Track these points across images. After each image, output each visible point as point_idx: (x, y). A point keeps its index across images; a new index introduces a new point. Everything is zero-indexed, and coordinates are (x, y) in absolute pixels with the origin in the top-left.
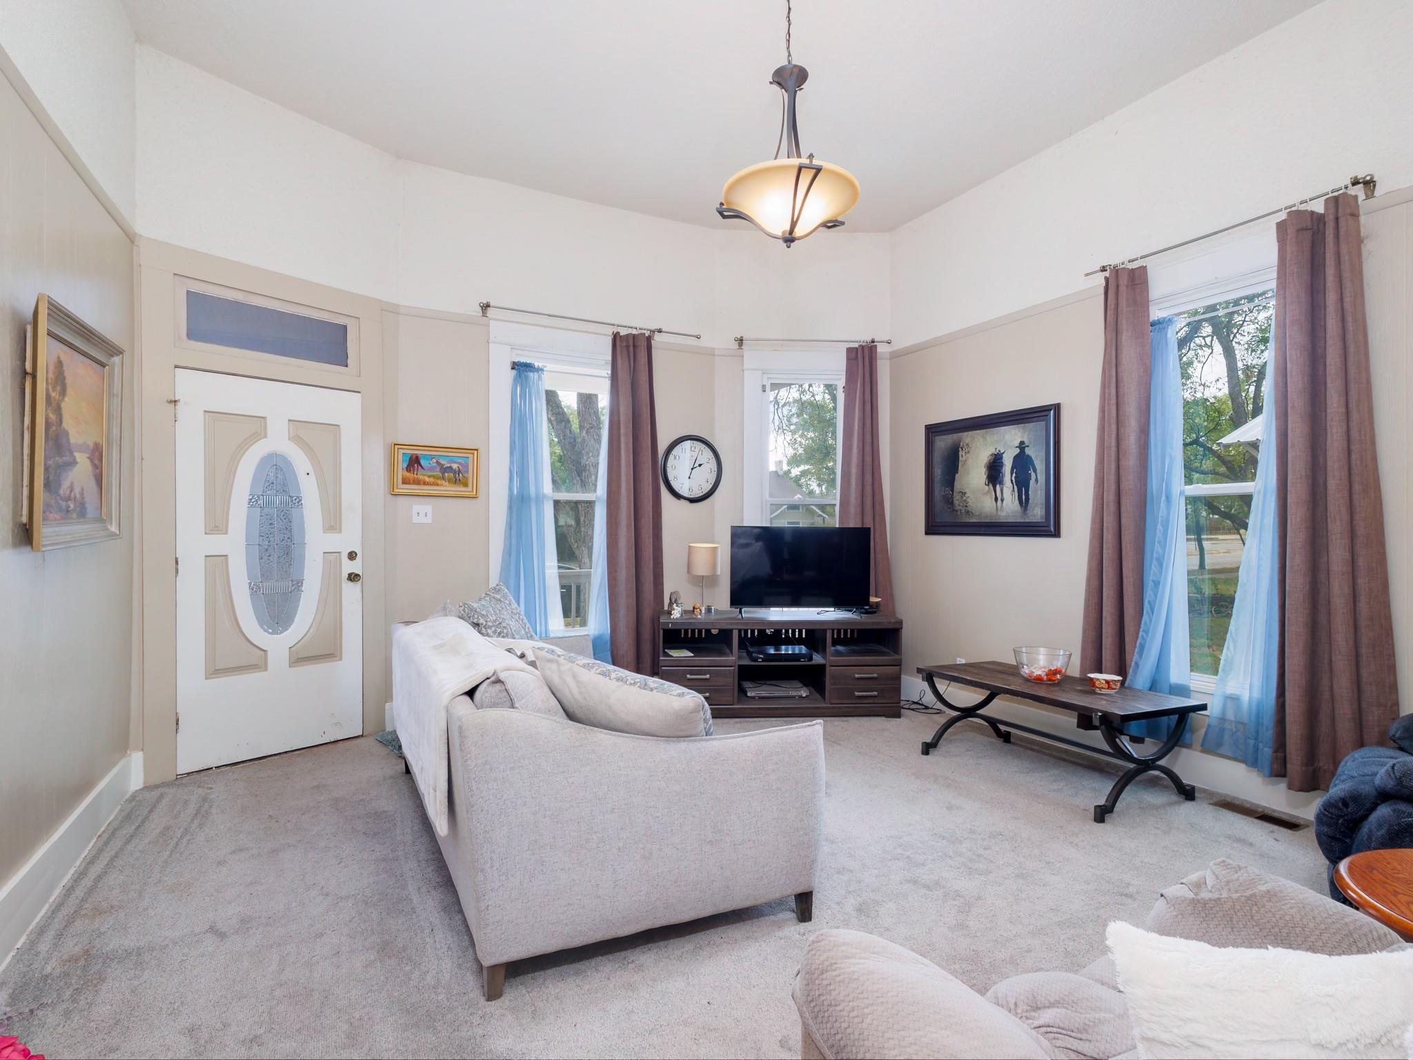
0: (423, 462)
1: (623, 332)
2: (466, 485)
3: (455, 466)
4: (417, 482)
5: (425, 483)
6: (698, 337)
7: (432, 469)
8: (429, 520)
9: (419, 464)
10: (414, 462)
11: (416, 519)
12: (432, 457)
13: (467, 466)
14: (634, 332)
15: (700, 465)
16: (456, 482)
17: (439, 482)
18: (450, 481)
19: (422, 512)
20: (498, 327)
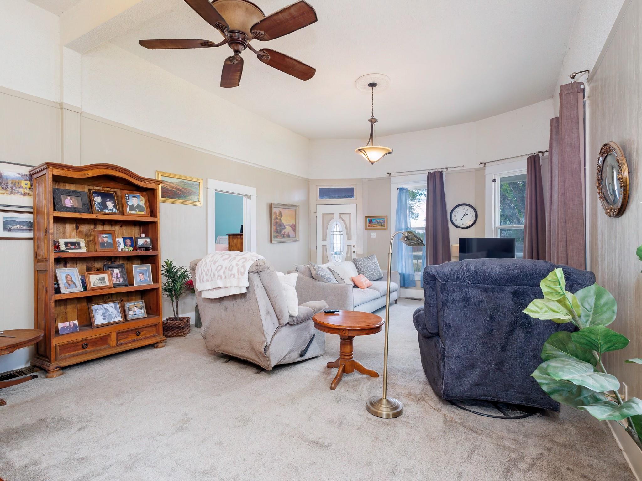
0: (373, 221)
1: (432, 171)
2: (384, 226)
3: (381, 221)
4: (372, 226)
5: (374, 227)
6: (463, 167)
7: (375, 222)
8: (375, 237)
9: (372, 221)
10: (370, 221)
11: (372, 237)
12: (375, 219)
13: (384, 221)
14: (435, 171)
15: (467, 215)
16: (381, 226)
17: (377, 226)
18: (380, 226)
19: (373, 234)
20: (393, 179)
